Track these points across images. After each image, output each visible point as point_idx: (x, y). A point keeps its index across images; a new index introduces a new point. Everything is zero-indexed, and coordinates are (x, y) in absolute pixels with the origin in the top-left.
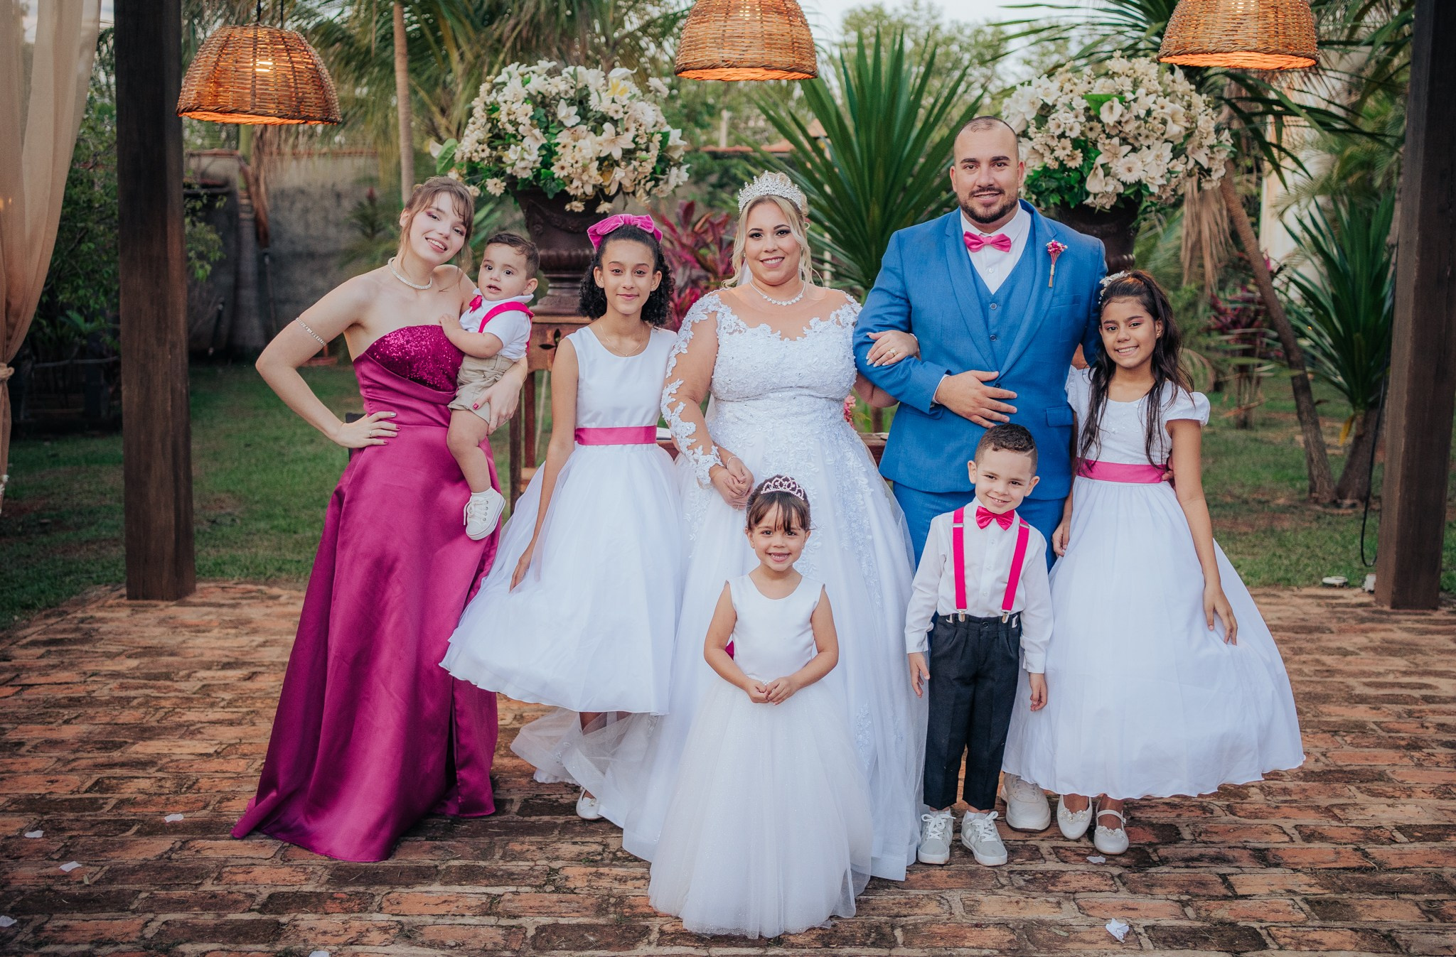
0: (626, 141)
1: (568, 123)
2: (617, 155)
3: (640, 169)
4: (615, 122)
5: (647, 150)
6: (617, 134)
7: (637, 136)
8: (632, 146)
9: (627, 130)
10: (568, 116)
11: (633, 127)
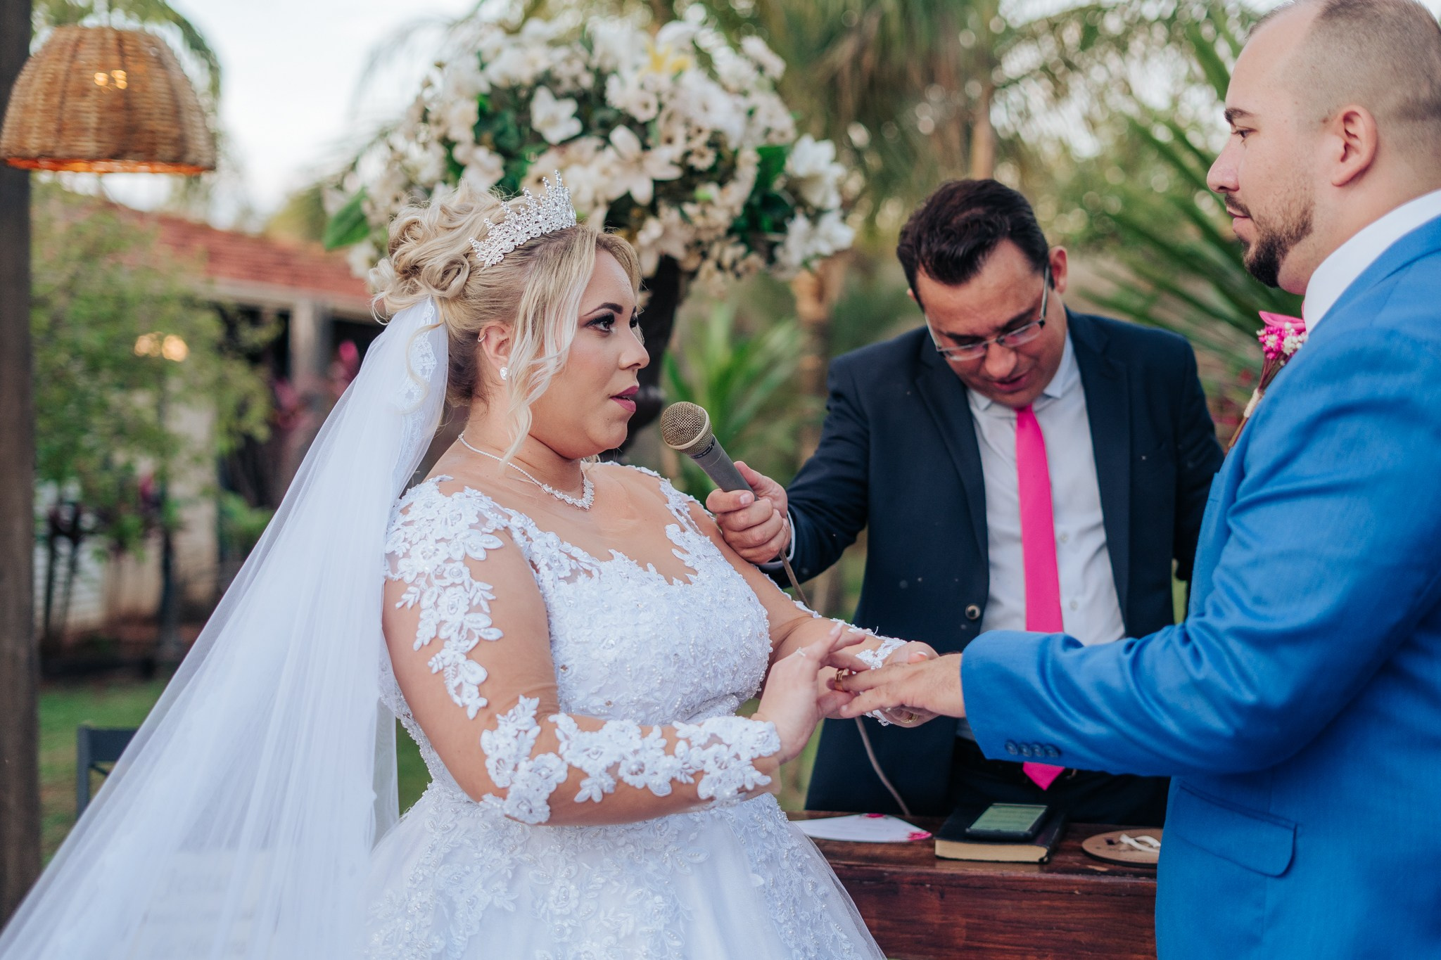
0: (663, 163)
1: (554, 135)
2: (642, 192)
3: (699, 222)
4: (641, 129)
5: (722, 184)
6: (645, 147)
7: (687, 154)
8: (674, 173)
9: (669, 141)
10: (553, 121)
11: (679, 133)
